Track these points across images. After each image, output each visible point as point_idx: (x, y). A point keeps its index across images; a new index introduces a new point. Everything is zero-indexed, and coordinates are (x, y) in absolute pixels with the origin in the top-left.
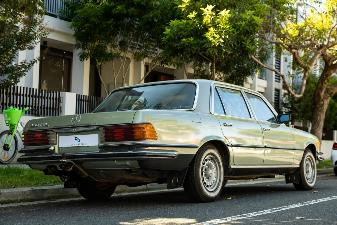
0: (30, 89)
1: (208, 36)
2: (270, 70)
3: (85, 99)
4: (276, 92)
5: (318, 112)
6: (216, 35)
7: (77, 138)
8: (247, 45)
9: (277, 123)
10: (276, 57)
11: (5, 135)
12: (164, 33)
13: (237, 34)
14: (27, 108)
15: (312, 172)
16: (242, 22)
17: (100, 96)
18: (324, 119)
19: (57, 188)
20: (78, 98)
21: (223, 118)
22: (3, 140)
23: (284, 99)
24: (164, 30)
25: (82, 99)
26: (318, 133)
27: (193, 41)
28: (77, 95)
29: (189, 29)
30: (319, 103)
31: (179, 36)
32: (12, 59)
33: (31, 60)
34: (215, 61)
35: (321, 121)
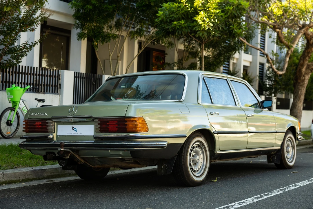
0: (31, 67)
1: (198, 19)
2: (255, 49)
3: (82, 76)
4: (261, 66)
5: (299, 87)
6: (206, 18)
7: (73, 127)
8: (234, 28)
9: (261, 108)
10: (261, 34)
11: (8, 111)
12: (157, 15)
13: (225, 18)
14: (29, 87)
15: (292, 152)
16: (230, 6)
17: (96, 73)
18: (305, 93)
19: (56, 167)
20: (75, 75)
21: (209, 107)
22: (6, 117)
23: (268, 72)
24: (157, 13)
25: (80, 76)
26: (299, 106)
27: (183, 24)
28: (75, 73)
29: (181, 13)
30: (300, 78)
31: (171, 19)
32: (15, 41)
33: (32, 42)
34: (203, 42)
35: (302, 95)
